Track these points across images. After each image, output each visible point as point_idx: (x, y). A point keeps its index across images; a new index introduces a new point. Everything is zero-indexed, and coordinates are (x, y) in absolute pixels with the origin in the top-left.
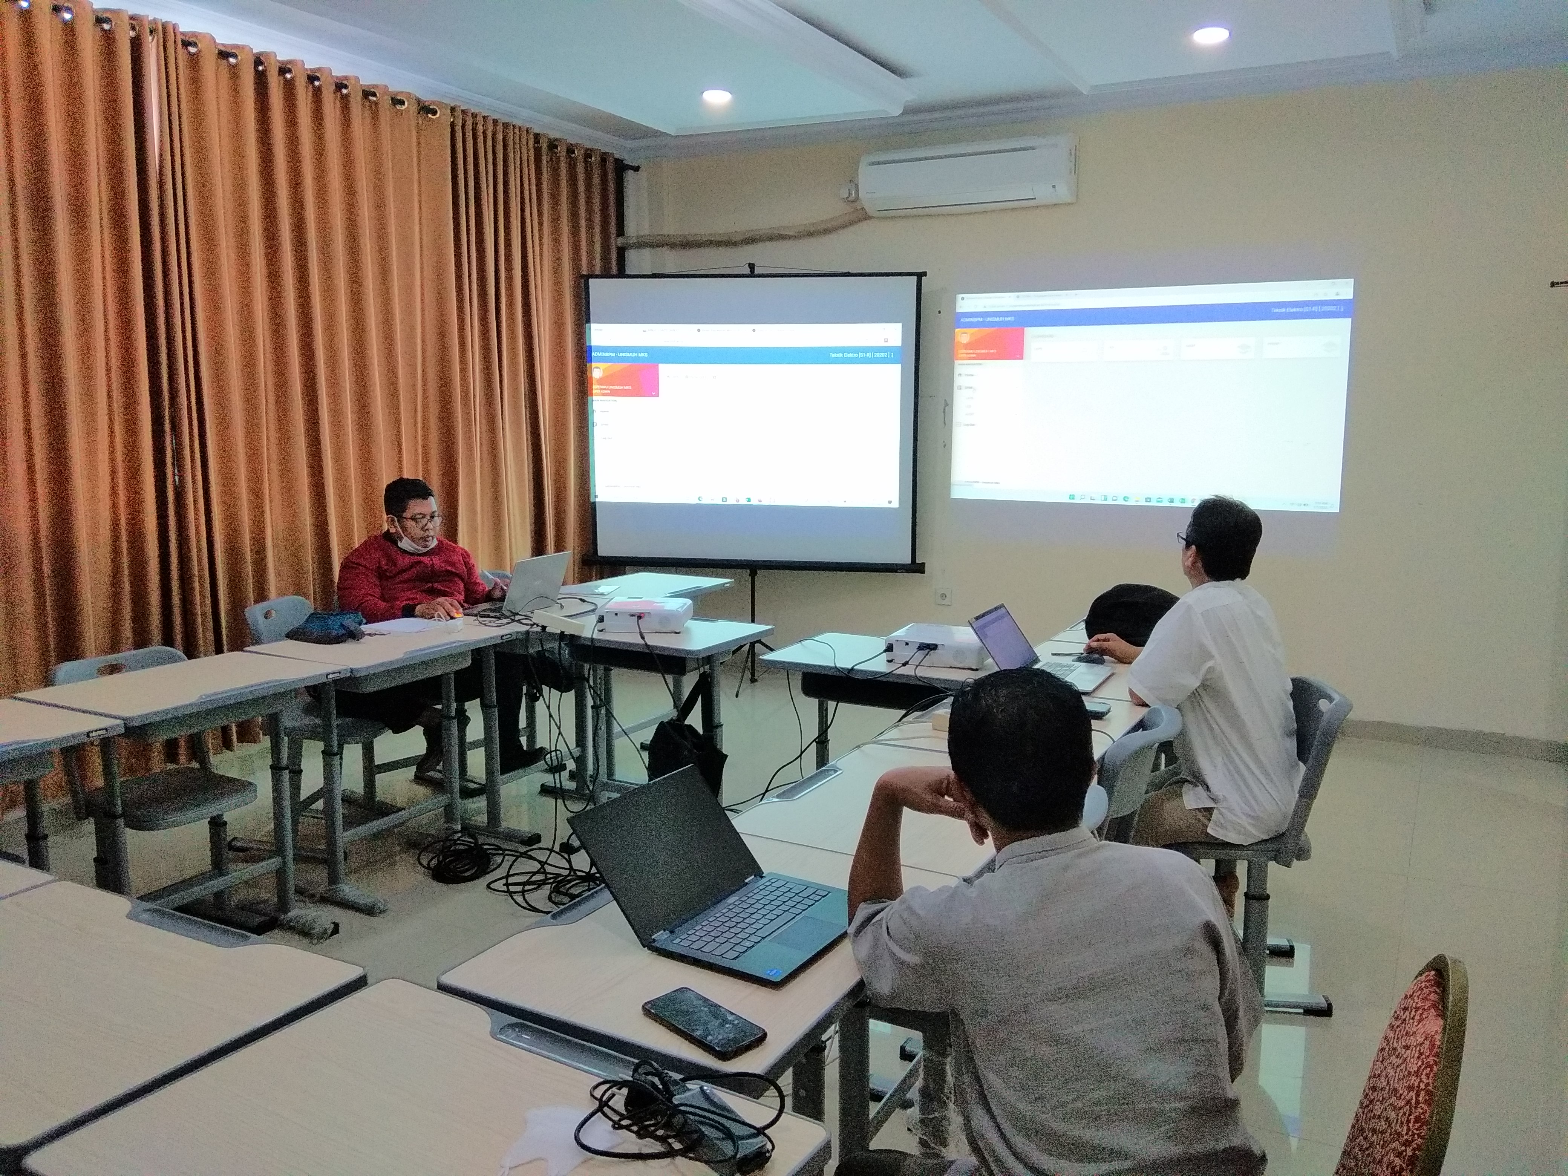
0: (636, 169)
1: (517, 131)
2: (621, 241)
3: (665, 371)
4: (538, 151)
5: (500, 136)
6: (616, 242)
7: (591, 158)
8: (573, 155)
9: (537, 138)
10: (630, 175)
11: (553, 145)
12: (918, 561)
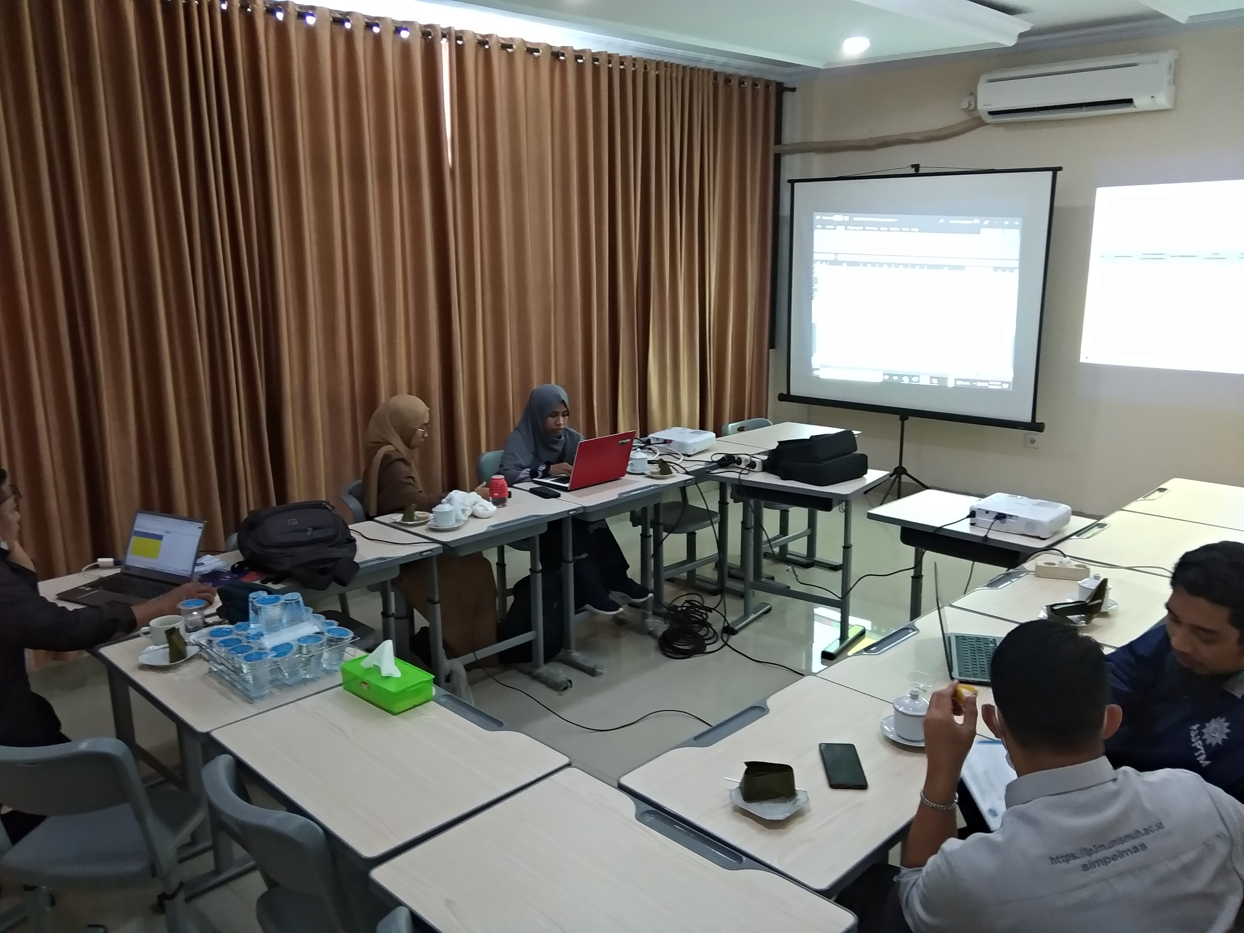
0: (793, 90)
1: (700, 73)
2: (778, 149)
4: (716, 86)
5: (687, 80)
6: (773, 149)
7: (757, 86)
8: (743, 86)
9: (716, 75)
10: (787, 96)
11: (728, 79)
12: (1038, 421)
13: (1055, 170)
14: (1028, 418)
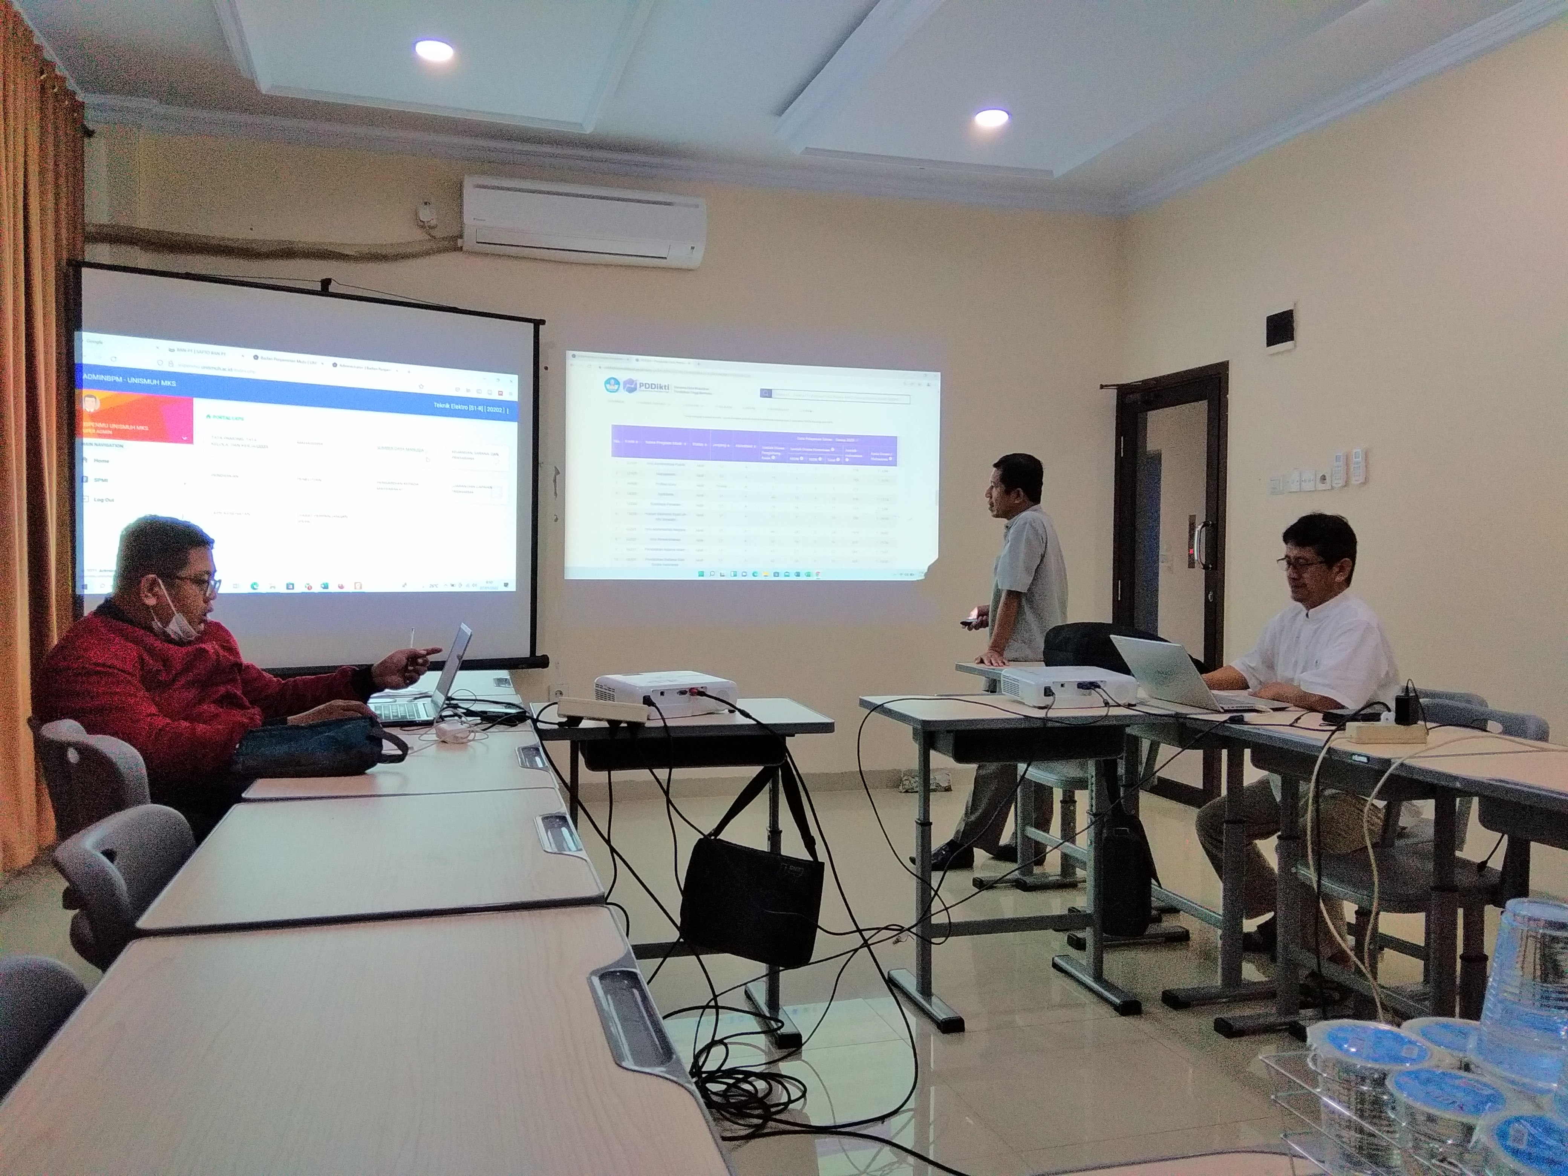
0: (90, 134)
3: (202, 407)
12: (538, 654)
13: (538, 324)
14: (525, 653)
